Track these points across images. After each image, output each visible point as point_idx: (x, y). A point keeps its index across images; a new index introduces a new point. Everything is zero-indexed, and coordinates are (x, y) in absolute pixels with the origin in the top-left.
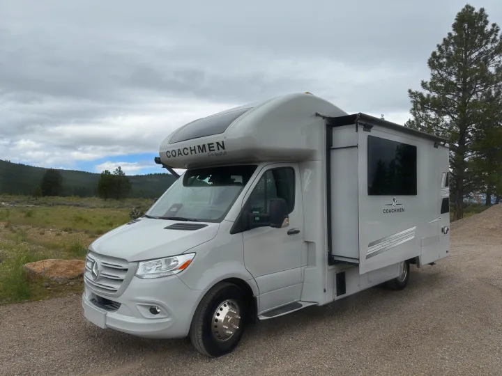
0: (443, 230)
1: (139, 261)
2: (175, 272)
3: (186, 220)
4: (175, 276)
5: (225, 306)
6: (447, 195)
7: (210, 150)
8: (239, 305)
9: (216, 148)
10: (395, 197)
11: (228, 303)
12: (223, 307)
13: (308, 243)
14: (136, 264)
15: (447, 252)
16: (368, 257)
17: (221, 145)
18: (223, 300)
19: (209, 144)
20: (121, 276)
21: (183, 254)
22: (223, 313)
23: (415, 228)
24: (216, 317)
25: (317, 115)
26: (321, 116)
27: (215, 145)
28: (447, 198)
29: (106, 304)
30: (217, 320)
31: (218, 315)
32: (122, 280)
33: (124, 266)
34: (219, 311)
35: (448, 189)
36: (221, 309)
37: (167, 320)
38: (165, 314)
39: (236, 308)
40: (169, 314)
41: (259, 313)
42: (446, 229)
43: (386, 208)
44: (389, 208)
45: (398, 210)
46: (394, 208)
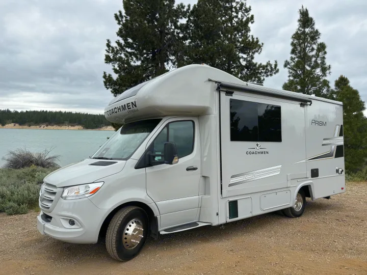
0: (337, 171)
1: (64, 187)
2: (87, 195)
3: (107, 159)
4: (87, 198)
5: (133, 223)
6: (342, 143)
7: (129, 109)
8: (143, 223)
9: (131, 107)
10: (258, 143)
11: (135, 222)
12: (131, 224)
13: (205, 177)
14: (62, 189)
15: (342, 189)
16: (230, 185)
17: (134, 104)
18: (132, 219)
19: (127, 104)
20: (53, 197)
21: (93, 183)
22: (132, 228)
23: (280, 166)
24: (127, 232)
25: (210, 80)
26: (214, 81)
27: (131, 104)
28: (342, 146)
29: (47, 218)
30: (126, 234)
31: (128, 230)
32: (52, 200)
33: (55, 190)
34: (128, 227)
35: (342, 138)
36: (130, 226)
37: (81, 229)
38: (78, 225)
39: (140, 225)
40: (82, 226)
41: (159, 230)
42: (340, 170)
43: (249, 150)
44: (252, 151)
45: (262, 153)
46: (257, 151)
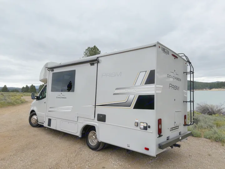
10: (62, 92)
16: (49, 111)
23: (72, 107)
43: (58, 96)
44: (59, 96)
45: (63, 98)
46: (61, 97)
